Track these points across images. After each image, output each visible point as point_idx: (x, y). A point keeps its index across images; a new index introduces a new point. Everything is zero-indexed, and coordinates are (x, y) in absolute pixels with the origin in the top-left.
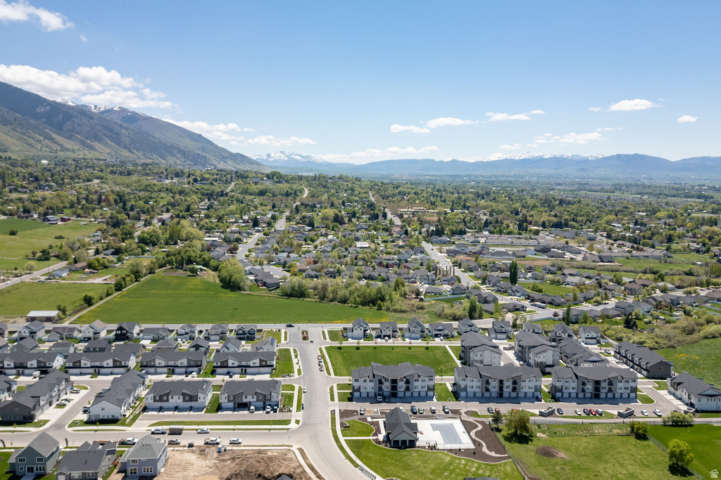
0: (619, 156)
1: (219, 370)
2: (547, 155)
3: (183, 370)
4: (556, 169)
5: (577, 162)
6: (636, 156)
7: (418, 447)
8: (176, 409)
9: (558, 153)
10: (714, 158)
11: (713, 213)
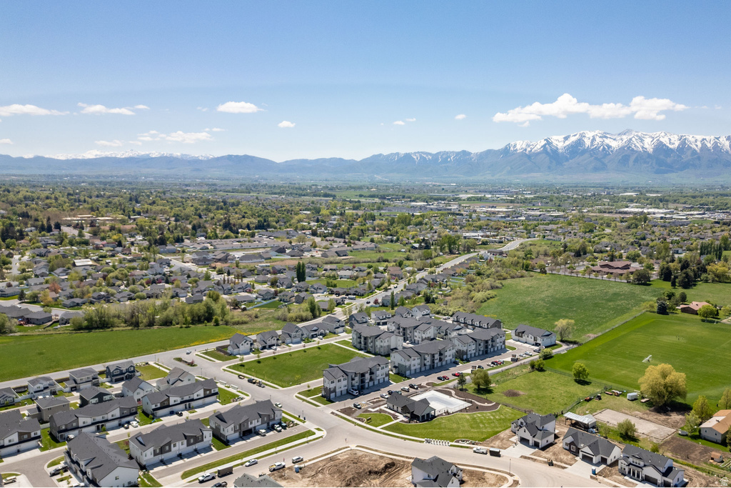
0: (230, 157)
1: (160, 412)
2: (155, 153)
3: (116, 423)
4: (169, 169)
5: (189, 162)
6: (246, 157)
7: (438, 416)
8: (180, 456)
9: (166, 152)
10: (311, 160)
11: (354, 209)
